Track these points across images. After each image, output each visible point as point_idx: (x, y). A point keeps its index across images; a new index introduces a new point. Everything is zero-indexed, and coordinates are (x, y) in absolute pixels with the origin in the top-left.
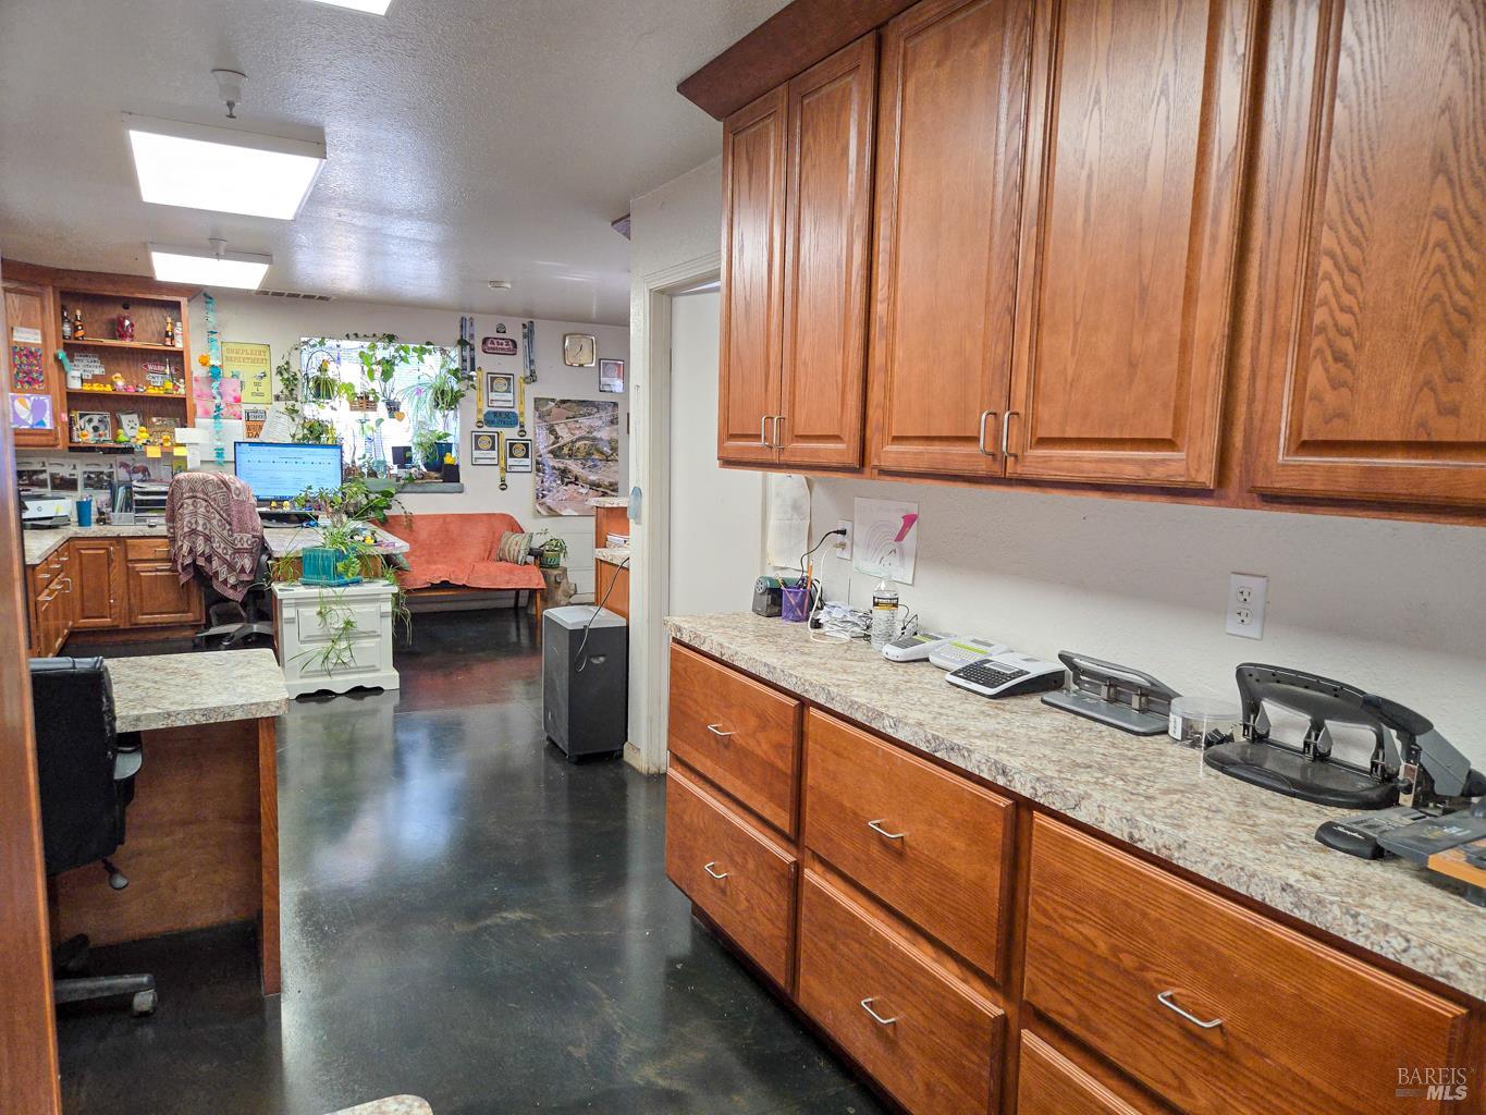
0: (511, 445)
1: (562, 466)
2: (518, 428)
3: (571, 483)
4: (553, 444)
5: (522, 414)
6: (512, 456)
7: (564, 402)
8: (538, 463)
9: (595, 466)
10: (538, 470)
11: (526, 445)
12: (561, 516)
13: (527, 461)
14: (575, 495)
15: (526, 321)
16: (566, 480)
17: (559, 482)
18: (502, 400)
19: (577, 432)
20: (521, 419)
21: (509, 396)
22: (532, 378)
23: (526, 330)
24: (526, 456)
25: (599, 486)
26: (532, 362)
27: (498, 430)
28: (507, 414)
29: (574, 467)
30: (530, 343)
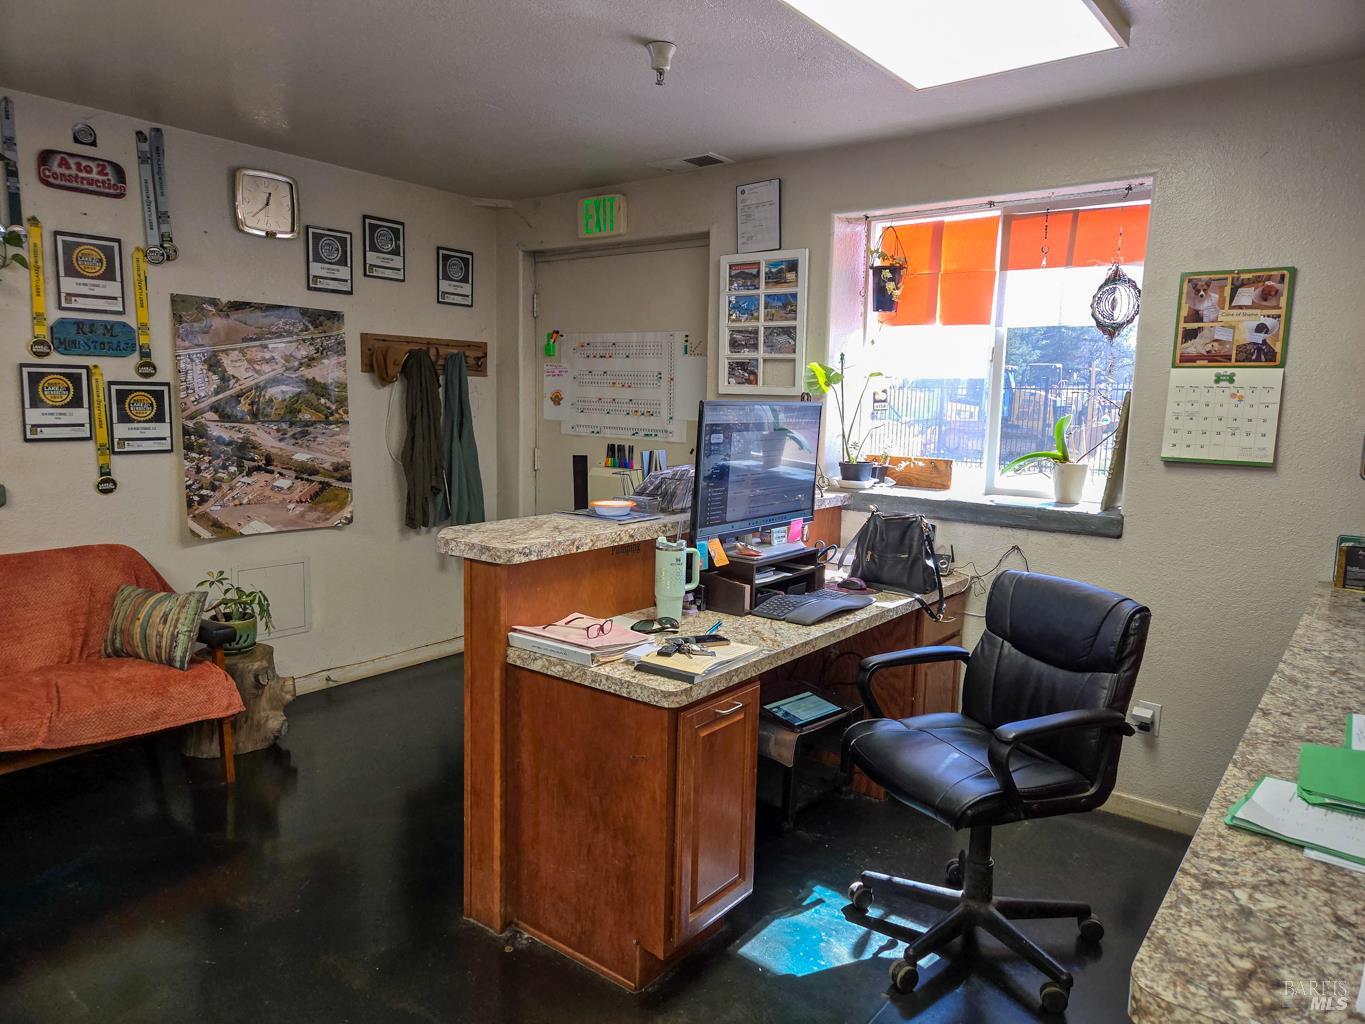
0: (122, 396)
1: (237, 437)
2: (134, 359)
3: (258, 469)
4: (217, 393)
5: (144, 327)
6: (125, 418)
7: (237, 306)
8: (186, 432)
9: (305, 434)
10: (189, 447)
11: (158, 396)
12: (242, 535)
13: (162, 430)
14: (268, 492)
15: (146, 126)
16: (248, 464)
17: (233, 469)
18: (93, 298)
19: (266, 368)
20: (143, 340)
21: (112, 288)
22: (165, 252)
23: (145, 147)
24: (159, 418)
25: (315, 472)
26: (163, 217)
27: (89, 361)
28: (109, 327)
29: (266, 438)
30: (158, 177)
